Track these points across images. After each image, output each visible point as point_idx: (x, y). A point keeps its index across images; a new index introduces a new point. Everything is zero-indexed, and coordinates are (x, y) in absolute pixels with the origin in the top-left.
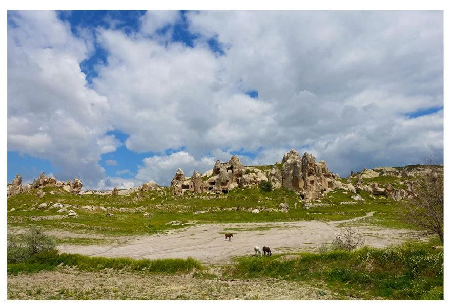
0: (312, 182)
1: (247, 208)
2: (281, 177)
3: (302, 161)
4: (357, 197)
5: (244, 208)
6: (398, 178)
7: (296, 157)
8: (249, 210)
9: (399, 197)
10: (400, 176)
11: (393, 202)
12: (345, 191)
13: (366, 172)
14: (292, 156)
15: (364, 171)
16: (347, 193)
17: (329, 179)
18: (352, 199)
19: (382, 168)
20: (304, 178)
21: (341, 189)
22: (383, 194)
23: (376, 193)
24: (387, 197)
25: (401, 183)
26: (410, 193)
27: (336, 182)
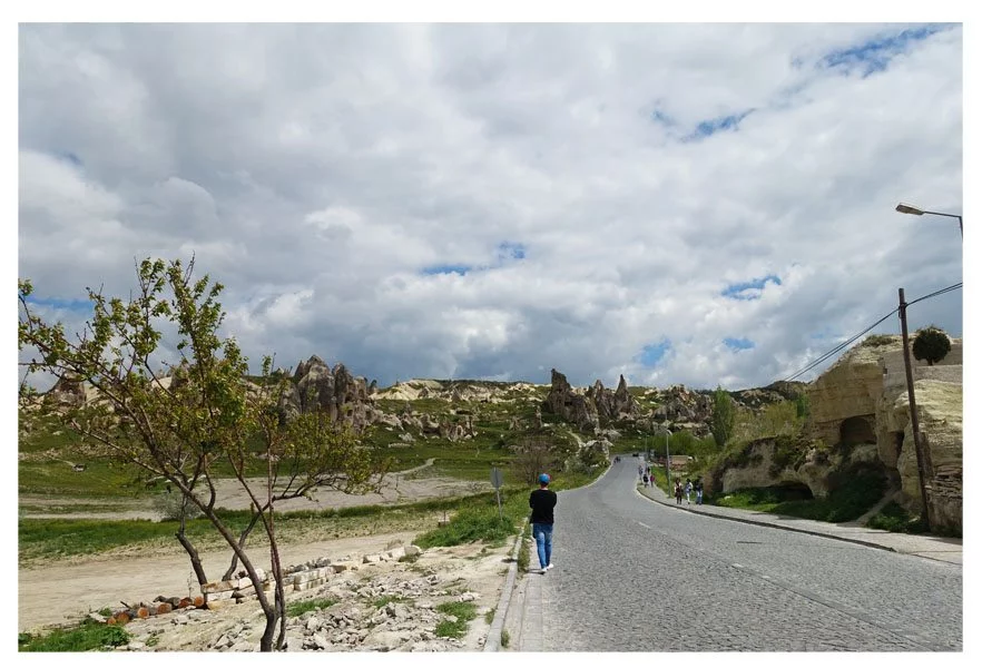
0: (350, 413)
1: (260, 453)
2: (299, 401)
3: (337, 379)
4: (407, 437)
5: (254, 454)
6: (446, 403)
7: (324, 368)
8: (263, 457)
9: (456, 437)
10: (449, 400)
11: (449, 444)
12: (389, 426)
13: (399, 388)
14: (316, 366)
15: (397, 386)
16: (391, 429)
17: (366, 407)
18: (400, 439)
19: (422, 382)
20: (338, 407)
21: (383, 423)
22: (437, 431)
23: (428, 430)
24: (440, 435)
25: (453, 412)
26: (469, 431)
27: (376, 411)
